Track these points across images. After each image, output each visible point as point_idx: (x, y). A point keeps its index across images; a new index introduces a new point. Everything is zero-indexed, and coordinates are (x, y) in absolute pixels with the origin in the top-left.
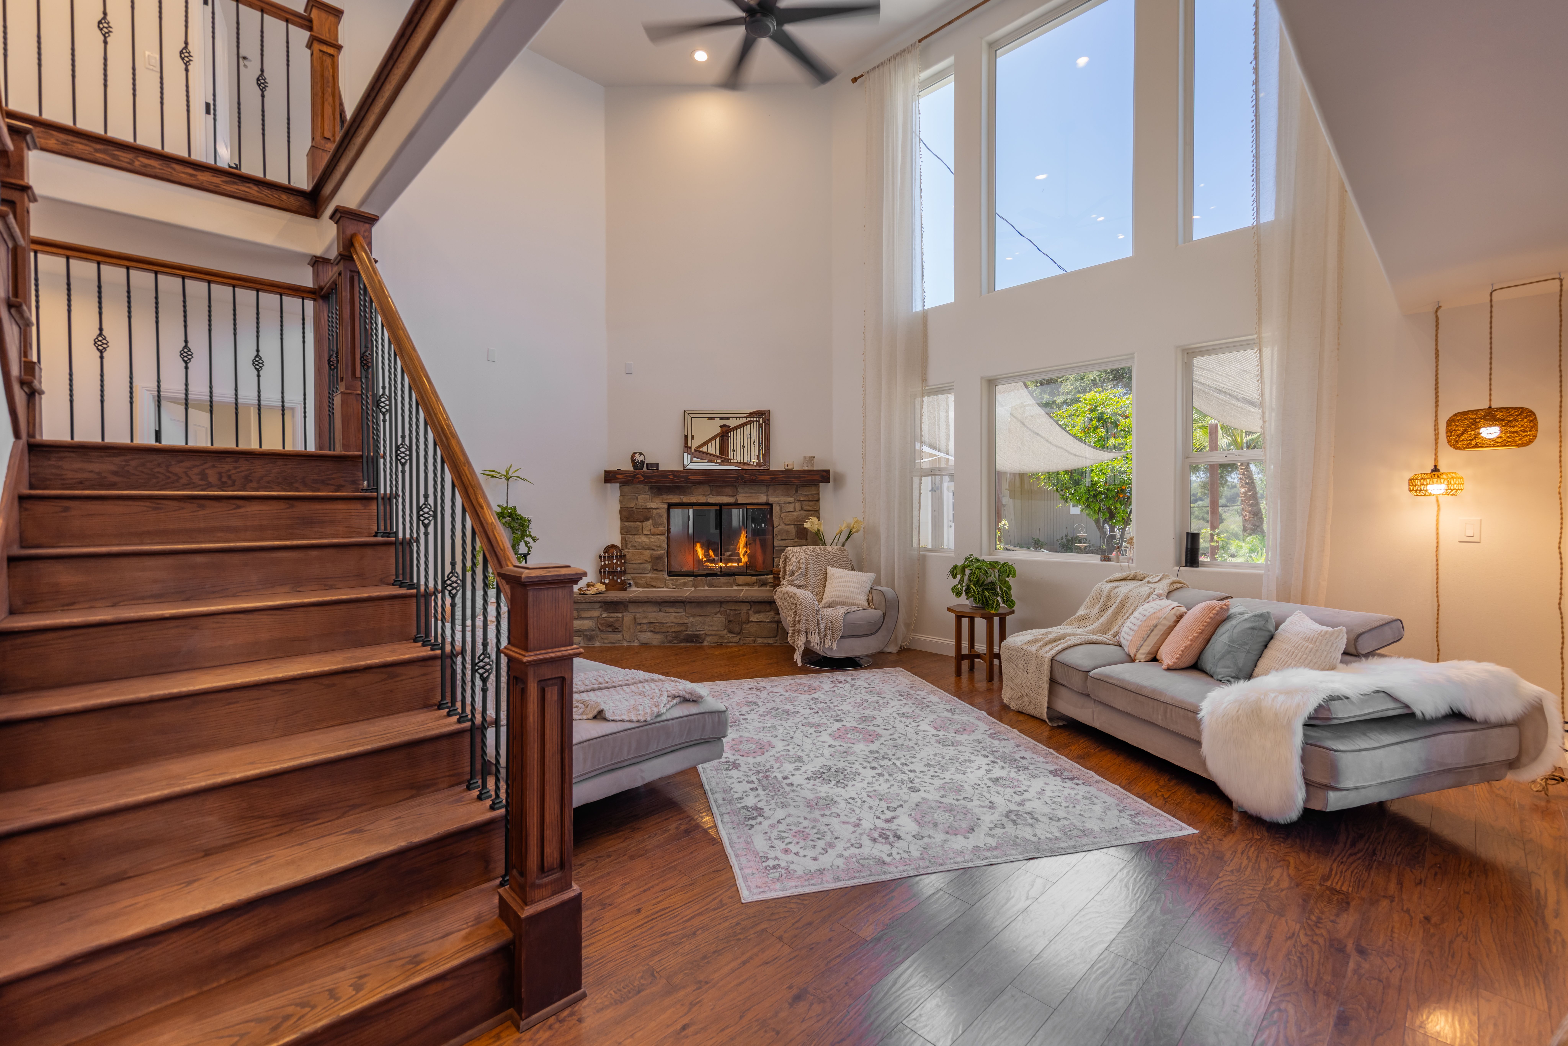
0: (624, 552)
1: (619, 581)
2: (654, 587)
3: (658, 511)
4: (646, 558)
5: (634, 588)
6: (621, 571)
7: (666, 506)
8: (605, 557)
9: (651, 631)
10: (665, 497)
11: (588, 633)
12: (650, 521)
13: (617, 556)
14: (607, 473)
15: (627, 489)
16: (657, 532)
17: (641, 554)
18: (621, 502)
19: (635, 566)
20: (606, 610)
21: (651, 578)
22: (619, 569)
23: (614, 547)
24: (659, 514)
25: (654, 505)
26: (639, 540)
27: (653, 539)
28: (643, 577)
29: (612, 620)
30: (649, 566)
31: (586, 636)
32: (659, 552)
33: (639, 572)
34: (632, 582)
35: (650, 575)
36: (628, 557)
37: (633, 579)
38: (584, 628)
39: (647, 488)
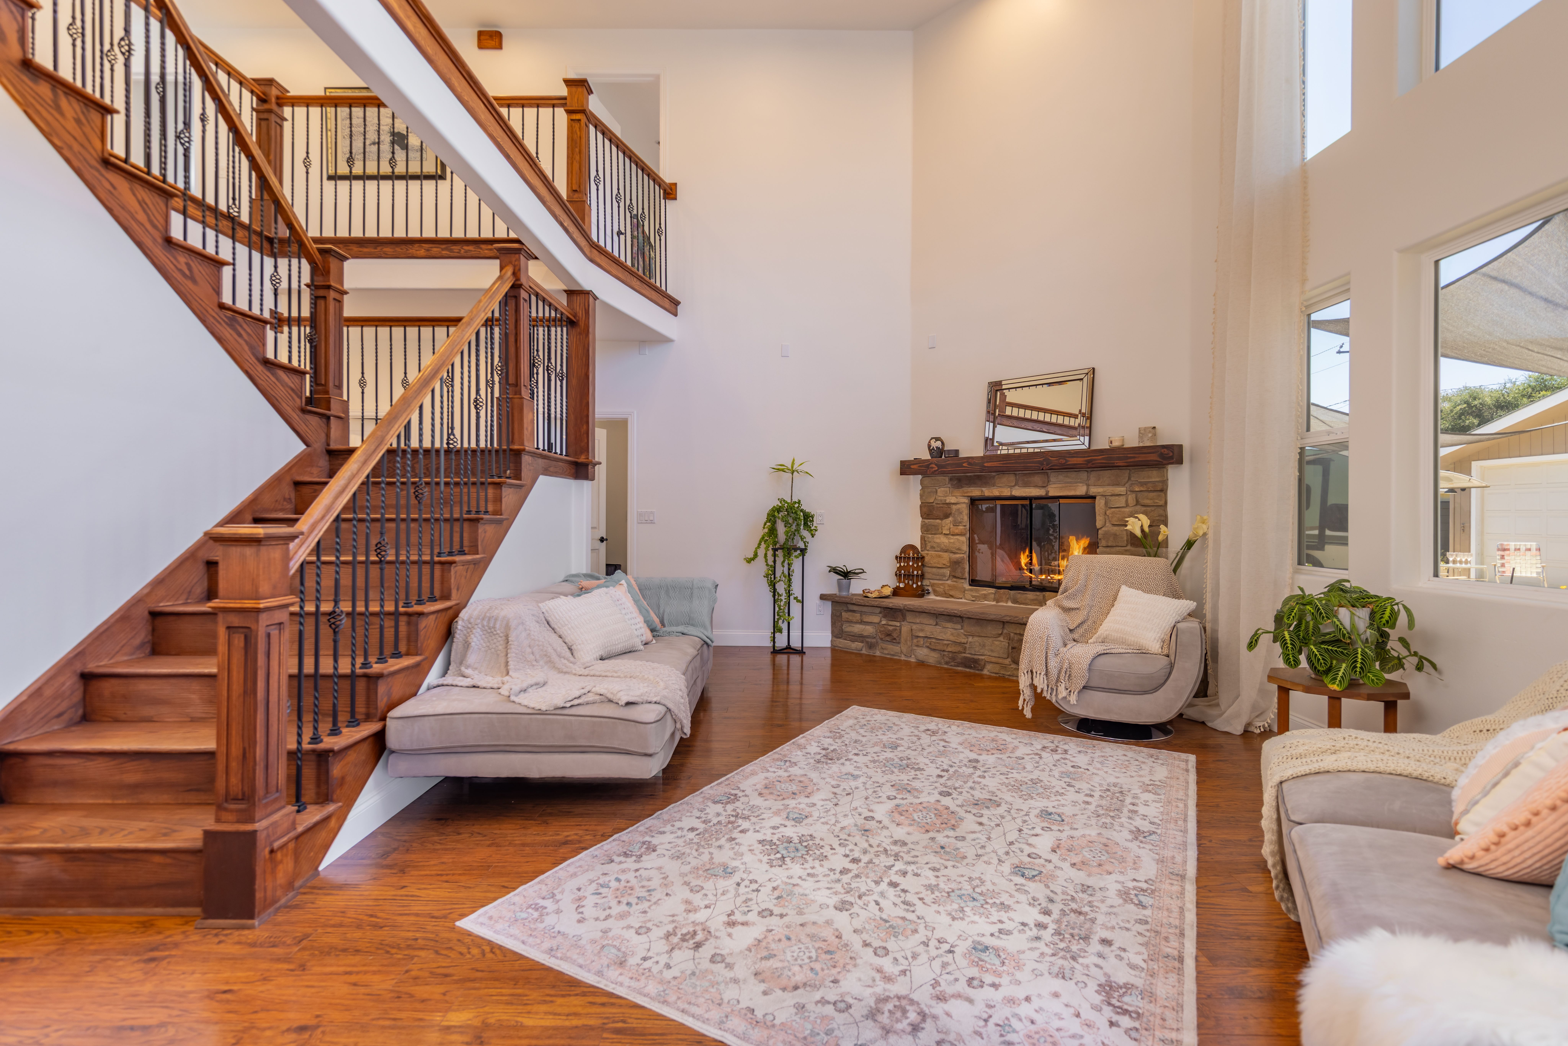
0: (924, 553)
1: (915, 586)
2: (952, 596)
3: (958, 506)
4: (945, 562)
5: (932, 597)
6: (917, 576)
7: (966, 501)
8: (900, 558)
9: (928, 647)
10: (965, 489)
11: (869, 640)
12: (951, 519)
13: (913, 558)
14: (903, 463)
15: (927, 481)
16: (957, 531)
17: (940, 556)
18: (921, 496)
19: (934, 570)
20: (885, 616)
21: (949, 586)
22: (915, 573)
23: (912, 547)
24: (958, 510)
25: (953, 500)
26: (938, 541)
27: (953, 539)
28: (942, 584)
29: (891, 628)
30: (947, 572)
31: (867, 642)
32: (958, 556)
33: (938, 577)
34: (930, 589)
35: (949, 582)
36: (926, 559)
37: (932, 585)
38: (865, 634)
39: (947, 479)
